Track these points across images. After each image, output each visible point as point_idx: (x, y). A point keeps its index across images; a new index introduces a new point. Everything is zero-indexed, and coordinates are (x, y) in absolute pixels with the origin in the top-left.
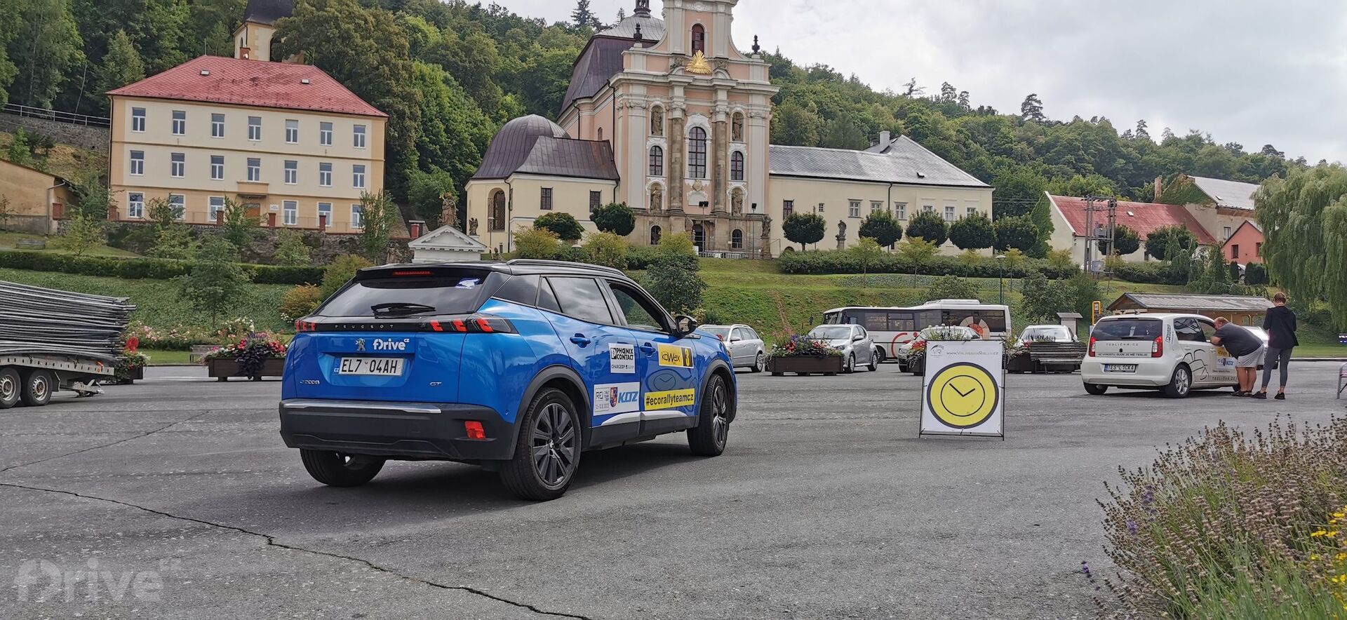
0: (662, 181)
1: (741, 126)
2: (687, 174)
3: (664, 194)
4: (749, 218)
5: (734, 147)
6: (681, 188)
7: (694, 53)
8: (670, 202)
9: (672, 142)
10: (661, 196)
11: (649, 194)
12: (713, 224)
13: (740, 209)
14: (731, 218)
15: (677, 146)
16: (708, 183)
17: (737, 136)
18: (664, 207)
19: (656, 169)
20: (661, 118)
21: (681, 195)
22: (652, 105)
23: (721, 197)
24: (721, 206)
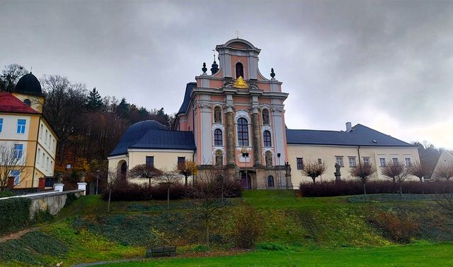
0: (222, 148)
1: (268, 117)
2: (237, 144)
3: (224, 156)
4: (277, 168)
5: (264, 128)
6: (234, 152)
7: (237, 77)
8: (228, 161)
9: (227, 126)
10: (222, 158)
11: (215, 156)
12: (255, 173)
13: (271, 163)
14: (266, 169)
15: (231, 128)
16: (251, 149)
17: (266, 122)
18: (224, 164)
19: (218, 142)
20: (220, 113)
21: (234, 156)
22: (214, 106)
23: (259, 156)
24: (260, 162)
